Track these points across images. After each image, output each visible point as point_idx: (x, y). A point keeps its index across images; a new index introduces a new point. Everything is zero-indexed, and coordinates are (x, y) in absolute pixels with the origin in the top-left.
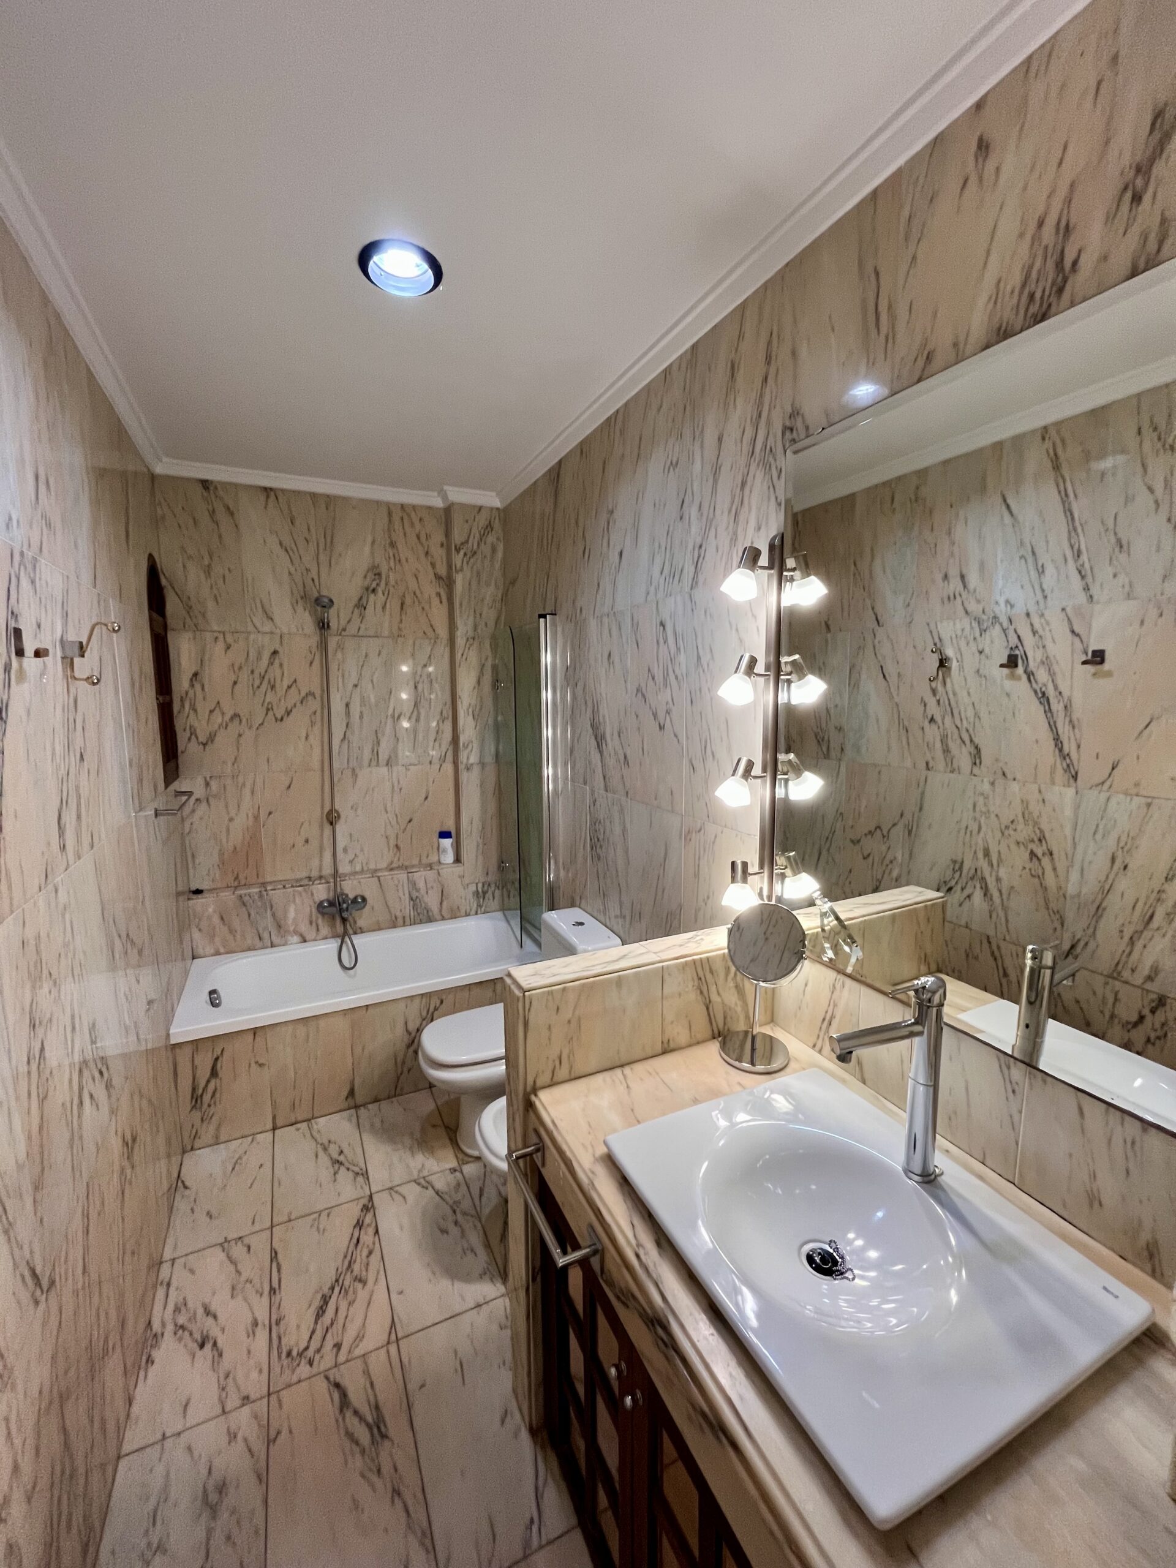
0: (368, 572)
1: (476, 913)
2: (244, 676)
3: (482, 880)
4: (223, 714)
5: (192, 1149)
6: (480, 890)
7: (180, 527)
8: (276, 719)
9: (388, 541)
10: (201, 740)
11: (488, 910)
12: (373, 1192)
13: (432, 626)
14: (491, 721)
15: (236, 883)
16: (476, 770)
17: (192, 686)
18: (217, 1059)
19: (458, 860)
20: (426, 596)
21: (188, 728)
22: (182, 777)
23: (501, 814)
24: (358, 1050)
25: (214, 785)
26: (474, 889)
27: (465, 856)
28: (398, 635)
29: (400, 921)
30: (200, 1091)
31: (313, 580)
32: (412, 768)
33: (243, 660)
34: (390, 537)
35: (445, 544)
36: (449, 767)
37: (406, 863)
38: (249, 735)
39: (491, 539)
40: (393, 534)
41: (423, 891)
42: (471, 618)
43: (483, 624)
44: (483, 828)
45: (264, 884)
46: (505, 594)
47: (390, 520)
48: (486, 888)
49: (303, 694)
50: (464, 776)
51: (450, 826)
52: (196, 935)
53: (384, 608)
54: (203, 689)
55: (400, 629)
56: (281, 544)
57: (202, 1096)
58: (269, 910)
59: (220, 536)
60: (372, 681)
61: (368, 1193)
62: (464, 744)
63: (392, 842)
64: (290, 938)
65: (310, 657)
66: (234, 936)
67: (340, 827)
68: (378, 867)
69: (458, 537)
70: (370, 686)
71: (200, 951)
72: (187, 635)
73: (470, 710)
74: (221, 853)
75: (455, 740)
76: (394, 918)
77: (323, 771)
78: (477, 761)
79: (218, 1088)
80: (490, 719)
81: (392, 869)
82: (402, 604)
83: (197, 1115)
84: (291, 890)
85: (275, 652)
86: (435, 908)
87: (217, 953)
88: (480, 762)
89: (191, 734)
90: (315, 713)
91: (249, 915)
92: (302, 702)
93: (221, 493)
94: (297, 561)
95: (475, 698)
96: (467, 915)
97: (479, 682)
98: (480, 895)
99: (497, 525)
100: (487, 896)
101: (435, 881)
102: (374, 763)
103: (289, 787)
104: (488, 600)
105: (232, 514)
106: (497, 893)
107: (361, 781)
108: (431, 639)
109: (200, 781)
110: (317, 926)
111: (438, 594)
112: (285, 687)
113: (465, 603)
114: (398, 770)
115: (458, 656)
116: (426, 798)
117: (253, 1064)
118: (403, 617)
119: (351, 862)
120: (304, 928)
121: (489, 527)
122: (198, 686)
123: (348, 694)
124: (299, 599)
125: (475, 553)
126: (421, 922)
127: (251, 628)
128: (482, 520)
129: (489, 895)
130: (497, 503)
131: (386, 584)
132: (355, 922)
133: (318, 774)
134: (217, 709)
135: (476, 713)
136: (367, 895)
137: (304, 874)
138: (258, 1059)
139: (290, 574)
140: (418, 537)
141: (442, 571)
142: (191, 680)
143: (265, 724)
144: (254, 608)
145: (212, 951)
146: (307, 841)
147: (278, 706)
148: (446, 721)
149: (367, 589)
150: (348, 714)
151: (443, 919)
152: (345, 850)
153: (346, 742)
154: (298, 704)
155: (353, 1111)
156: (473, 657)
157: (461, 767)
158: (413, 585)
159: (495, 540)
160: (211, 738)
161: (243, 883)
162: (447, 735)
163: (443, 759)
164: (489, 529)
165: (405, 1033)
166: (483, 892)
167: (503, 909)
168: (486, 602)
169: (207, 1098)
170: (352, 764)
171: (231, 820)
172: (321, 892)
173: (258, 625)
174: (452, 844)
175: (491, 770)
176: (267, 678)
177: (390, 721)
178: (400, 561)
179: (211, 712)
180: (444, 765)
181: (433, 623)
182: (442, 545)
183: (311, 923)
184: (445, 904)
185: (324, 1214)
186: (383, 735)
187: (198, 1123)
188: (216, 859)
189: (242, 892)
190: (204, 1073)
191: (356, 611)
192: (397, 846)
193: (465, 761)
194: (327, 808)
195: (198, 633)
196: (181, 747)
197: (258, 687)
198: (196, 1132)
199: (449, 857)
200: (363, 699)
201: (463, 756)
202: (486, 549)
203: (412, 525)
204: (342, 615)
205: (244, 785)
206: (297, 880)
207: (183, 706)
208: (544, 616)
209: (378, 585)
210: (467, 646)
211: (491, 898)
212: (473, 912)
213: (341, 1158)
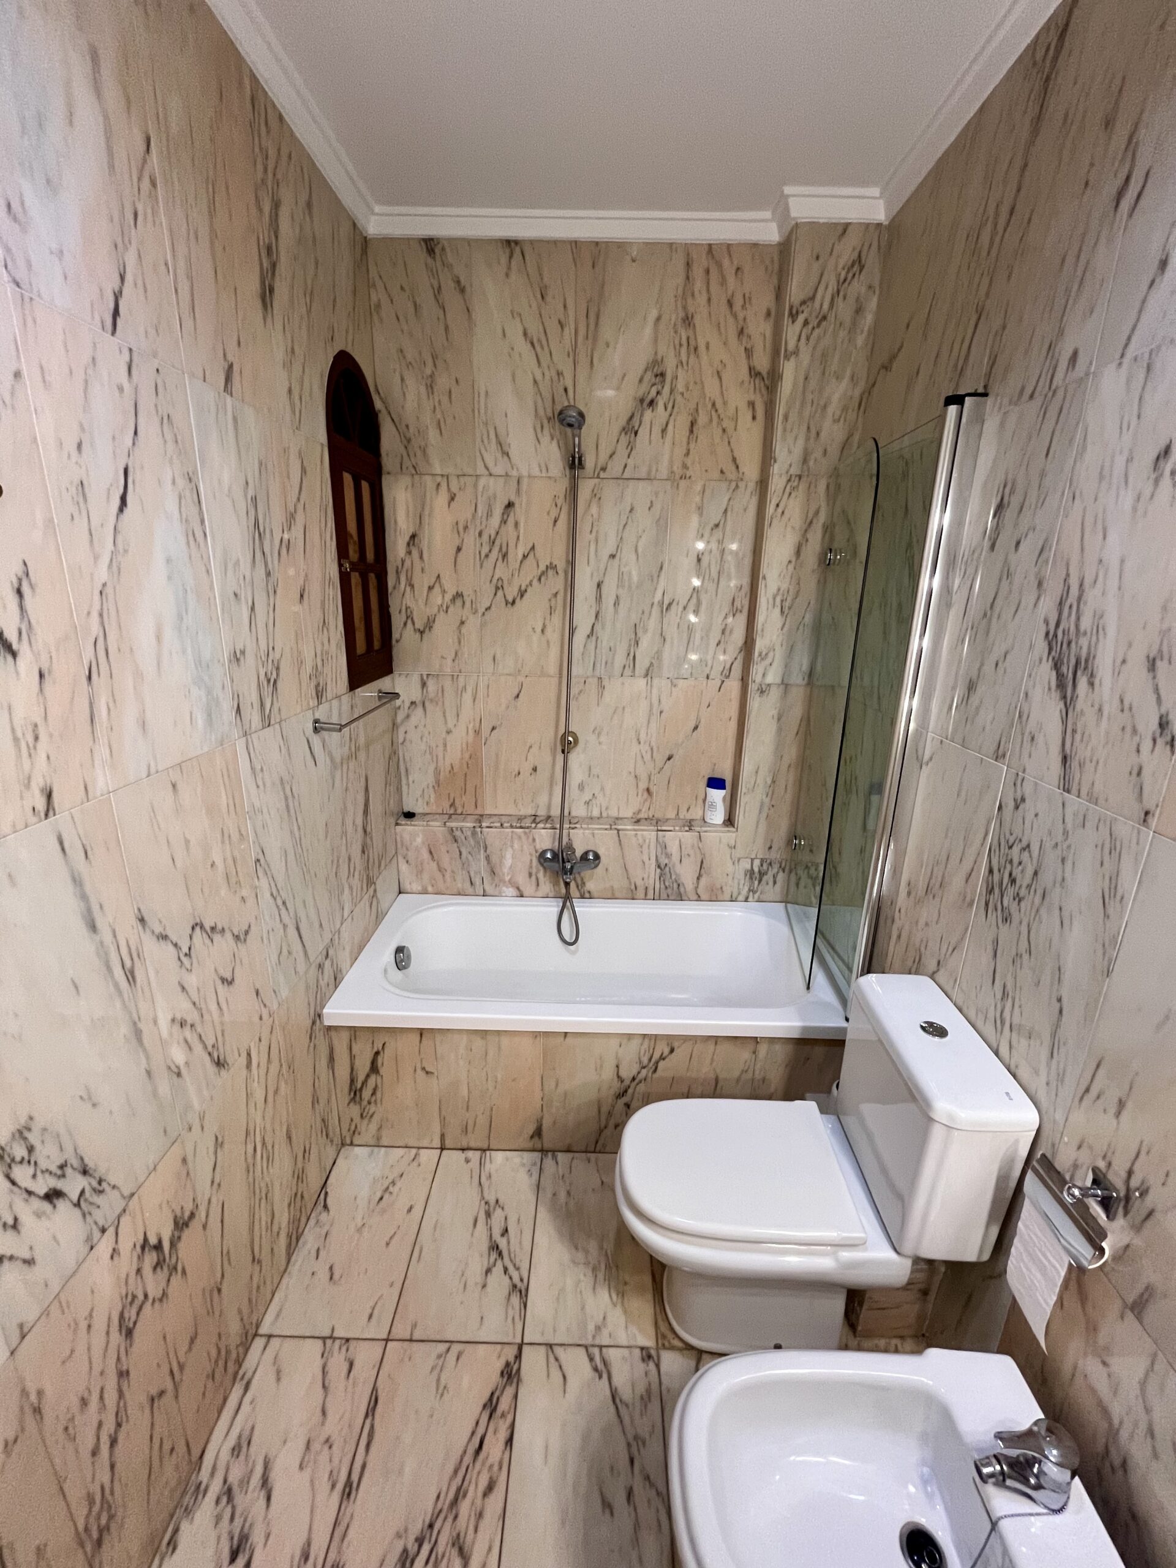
0: (646, 370)
1: (746, 900)
2: (470, 540)
3: (760, 856)
4: (444, 592)
5: (351, 1144)
6: (756, 869)
7: (398, 319)
8: (507, 602)
9: (682, 314)
10: (417, 626)
11: (763, 897)
12: (525, 1341)
13: (734, 460)
14: (808, 618)
15: (452, 812)
16: (775, 694)
17: (409, 553)
18: (377, 1053)
19: (730, 821)
20: (731, 411)
21: (404, 608)
22: (396, 673)
23: (804, 765)
24: (550, 1085)
25: (432, 686)
26: (749, 867)
27: (740, 818)
28: (681, 477)
29: (641, 893)
30: (359, 1086)
31: (566, 390)
32: (681, 683)
33: (470, 517)
34: (685, 308)
35: (773, 313)
36: (733, 686)
37: (658, 815)
38: (473, 622)
39: (857, 287)
40: (690, 301)
41: (675, 858)
42: (801, 442)
43: (820, 451)
44: (774, 782)
45: (480, 818)
46: (869, 391)
47: (688, 278)
48: (765, 866)
49: (542, 567)
50: (755, 703)
51: (725, 772)
52: (403, 867)
53: (664, 431)
54: (421, 557)
55: (685, 466)
56: (525, 334)
57: (361, 1089)
58: (482, 851)
59: (447, 328)
60: (636, 551)
61: (519, 1340)
62: (760, 655)
63: (643, 785)
64: (504, 889)
65: (554, 513)
66: (444, 876)
67: (576, 758)
68: (621, 816)
69: (795, 292)
70: (633, 557)
71: (407, 886)
72: (405, 481)
73: (778, 600)
74: (437, 772)
75: (748, 645)
76: (633, 887)
77: (561, 677)
78: (778, 680)
79: (379, 1086)
80: (808, 616)
81: (638, 821)
82: (692, 424)
83: (355, 1110)
84: (510, 830)
85: (510, 505)
86: (688, 881)
87: (425, 892)
88: (782, 683)
89: (407, 618)
90: (556, 595)
91: (461, 854)
92: (540, 579)
93: (450, 258)
94: (545, 359)
95: (788, 579)
96: (732, 900)
97: (798, 553)
98: (756, 877)
99: (872, 260)
100: (765, 878)
101: (693, 846)
102: (628, 672)
103: (518, 696)
104: (833, 409)
105: (462, 290)
106: (781, 877)
107: (608, 697)
108: (731, 481)
109: (415, 679)
110: (537, 879)
111: (752, 404)
112: (520, 556)
113: (793, 417)
114: (660, 683)
115: (770, 509)
116: (696, 728)
117: (419, 1071)
118: (692, 446)
119: (587, 803)
120: (522, 879)
121: (858, 263)
122: (415, 553)
123: (602, 567)
124: (545, 422)
125: (824, 318)
126: (668, 898)
127: (481, 470)
128: (846, 252)
129: (769, 877)
130: (879, 214)
131: (672, 391)
132: (584, 883)
133: (555, 681)
134: (437, 585)
135: (787, 604)
136: (601, 852)
137: (530, 811)
138: (425, 1065)
139: (535, 382)
140: (730, 303)
141: (762, 362)
142: (408, 544)
143: (493, 608)
144: (485, 437)
145: (420, 888)
146: (535, 769)
147: (509, 584)
148: (738, 615)
149: (642, 401)
150: (599, 598)
151: (699, 899)
152: (581, 787)
153: (594, 638)
154: (535, 582)
155: (537, 1156)
156: (795, 508)
157: (752, 687)
158: (712, 388)
159: (863, 289)
160: (430, 624)
161: (459, 811)
162: (738, 636)
163: (727, 674)
164: (856, 268)
165: (616, 1077)
166: (760, 872)
167: (786, 900)
168: (830, 411)
169: (366, 1094)
170: (600, 670)
171: (449, 732)
172: (545, 839)
173: (491, 465)
174: (724, 798)
175: (798, 694)
176: (497, 543)
177: (656, 611)
178: (696, 349)
179: (430, 588)
180: (727, 683)
181: (736, 454)
182: (768, 314)
183: (530, 875)
184: (703, 881)
185: (456, 1348)
186: (646, 631)
187: (357, 1119)
188: (430, 779)
189: (453, 824)
190: (363, 1066)
191: (624, 440)
192: (648, 790)
193: (758, 679)
194: (562, 731)
195: (417, 477)
196: (395, 635)
197: (487, 556)
198: (356, 1127)
199: (718, 816)
200: (621, 576)
201: (757, 671)
202: (845, 310)
203: (723, 282)
204: (602, 447)
205: (465, 688)
206: (520, 819)
207: (398, 579)
208: (957, 400)
209: (658, 393)
210: (788, 490)
211: (771, 883)
212: (741, 898)
213: (502, 1243)
